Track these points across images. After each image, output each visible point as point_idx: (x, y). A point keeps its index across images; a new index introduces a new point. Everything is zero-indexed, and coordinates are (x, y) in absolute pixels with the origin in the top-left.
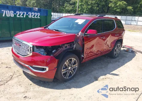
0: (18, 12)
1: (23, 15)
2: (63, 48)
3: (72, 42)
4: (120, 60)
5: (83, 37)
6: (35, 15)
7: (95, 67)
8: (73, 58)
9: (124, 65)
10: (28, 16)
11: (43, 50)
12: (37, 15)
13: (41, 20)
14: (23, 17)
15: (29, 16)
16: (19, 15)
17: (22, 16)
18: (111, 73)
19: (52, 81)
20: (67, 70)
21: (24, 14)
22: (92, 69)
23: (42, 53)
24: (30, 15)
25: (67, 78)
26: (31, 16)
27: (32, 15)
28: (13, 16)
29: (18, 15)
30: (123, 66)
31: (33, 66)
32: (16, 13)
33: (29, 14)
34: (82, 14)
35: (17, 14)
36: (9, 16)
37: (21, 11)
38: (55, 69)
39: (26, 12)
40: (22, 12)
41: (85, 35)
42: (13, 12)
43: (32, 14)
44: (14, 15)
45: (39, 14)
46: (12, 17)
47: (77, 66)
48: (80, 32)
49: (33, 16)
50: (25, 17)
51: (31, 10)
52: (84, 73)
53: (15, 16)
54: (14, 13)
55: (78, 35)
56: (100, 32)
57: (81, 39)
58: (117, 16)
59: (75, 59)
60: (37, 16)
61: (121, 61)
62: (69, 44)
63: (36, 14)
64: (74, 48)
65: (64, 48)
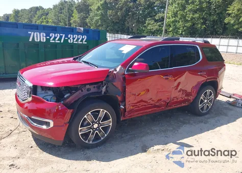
0: (52, 35)
1: (60, 39)
2: (82, 91)
3: (100, 82)
4: (209, 120)
5: (124, 74)
6: (78, 39)
7: (155, 129)
8: (102, 110)
9: (213, 129)
10: (67, 40)
11: (51, 93)
12: (83, 39)
13: (88, 47)
14: (59, 42)
15: (69, 40)
16: (54, 39)
17: (58, 40)
18: (178, 142)
19: (61, 145)
20: (91, 128)
21: (61, 37)
22: (148, 131)
23: (49, 98)
24: (71, 38)
25: (91, 142)
26: (72, 40)
27: (74, 39)
28: (45, 41)
29: (52, 39)
30: (210, 131)
31: (32, 117)
32: (49, 36)
33: (69, 37)
34: (145, 37)
35: (51, 37)
36: (39, 40)
37: (57, 33)
38: (66, 125)
39: (64, 35)
40: (59, 35)
41: (128, 70)
42: (45, 34)
43: (74, 37)
44: (46, 38)
45: (85, 37)
46: (43, 42)
47: (111, 124)
48: (120, 66)
49: (80, 40)
50: (62, 41)
51: (73, 32)
52: (129, 137)
53: (48, 40)
54: (46, 37)
55: (116, 71)
56: (165, 67)
57: (121, 77)
58: (209, 40)
59: (105, 111)
60: (82, 41)
61: (212, 121)
62: (96, 86)
63: (81, 37)
64: (103, 93)
65: (85, 92)
